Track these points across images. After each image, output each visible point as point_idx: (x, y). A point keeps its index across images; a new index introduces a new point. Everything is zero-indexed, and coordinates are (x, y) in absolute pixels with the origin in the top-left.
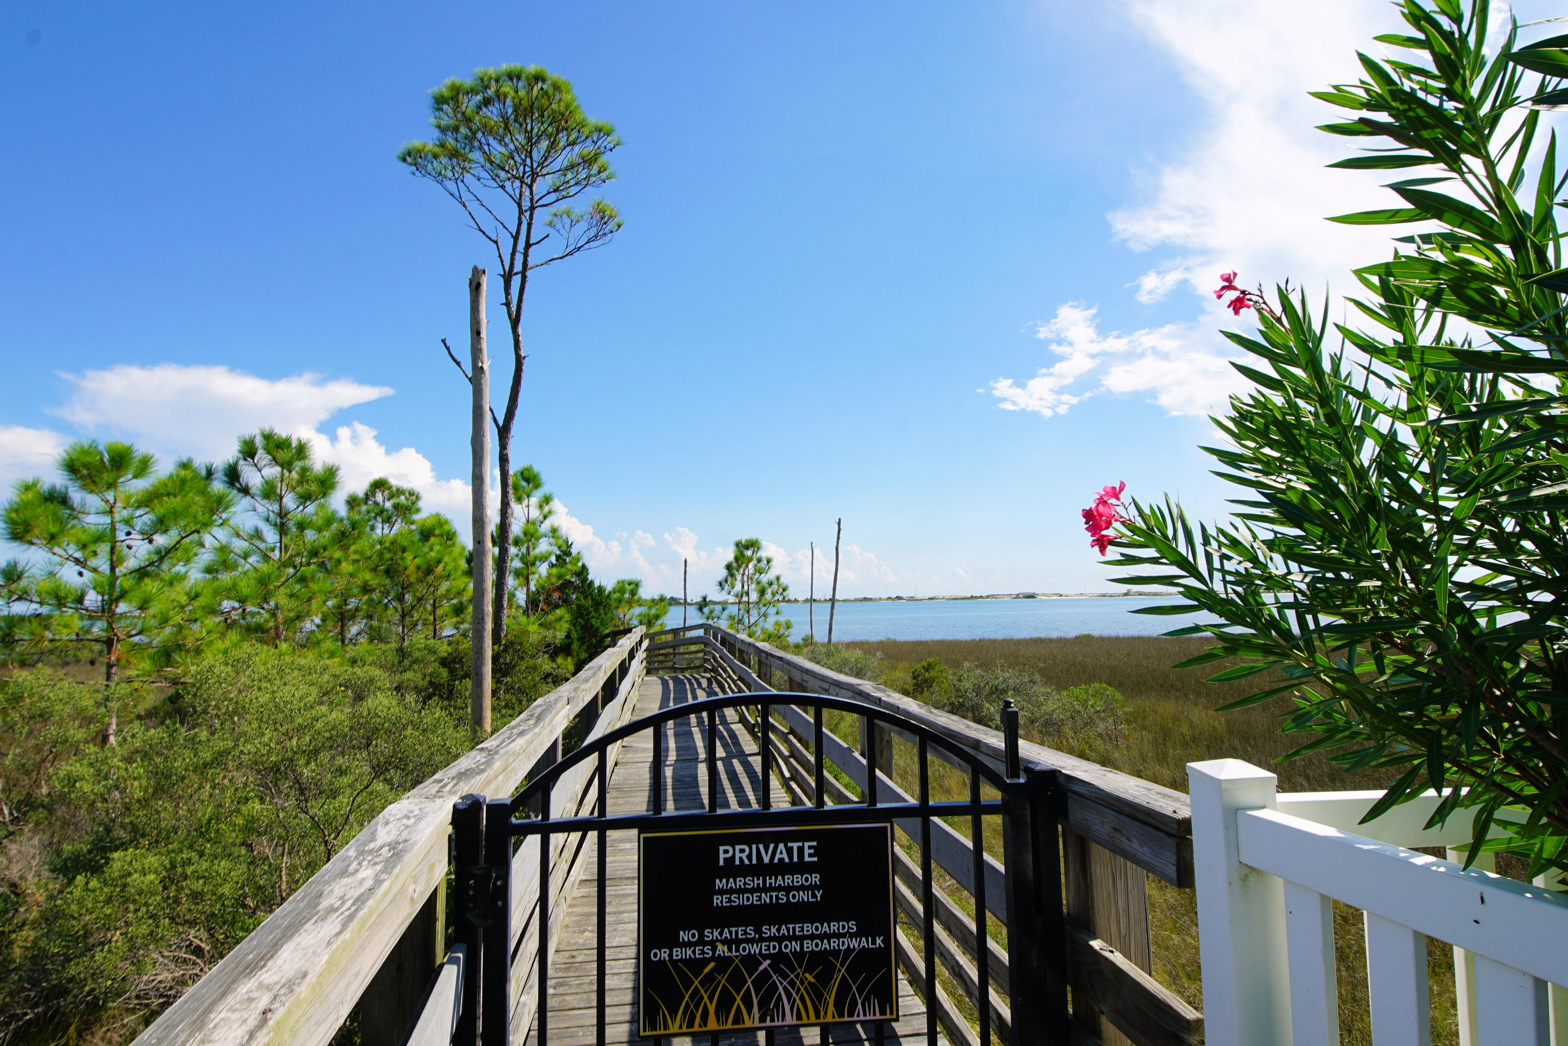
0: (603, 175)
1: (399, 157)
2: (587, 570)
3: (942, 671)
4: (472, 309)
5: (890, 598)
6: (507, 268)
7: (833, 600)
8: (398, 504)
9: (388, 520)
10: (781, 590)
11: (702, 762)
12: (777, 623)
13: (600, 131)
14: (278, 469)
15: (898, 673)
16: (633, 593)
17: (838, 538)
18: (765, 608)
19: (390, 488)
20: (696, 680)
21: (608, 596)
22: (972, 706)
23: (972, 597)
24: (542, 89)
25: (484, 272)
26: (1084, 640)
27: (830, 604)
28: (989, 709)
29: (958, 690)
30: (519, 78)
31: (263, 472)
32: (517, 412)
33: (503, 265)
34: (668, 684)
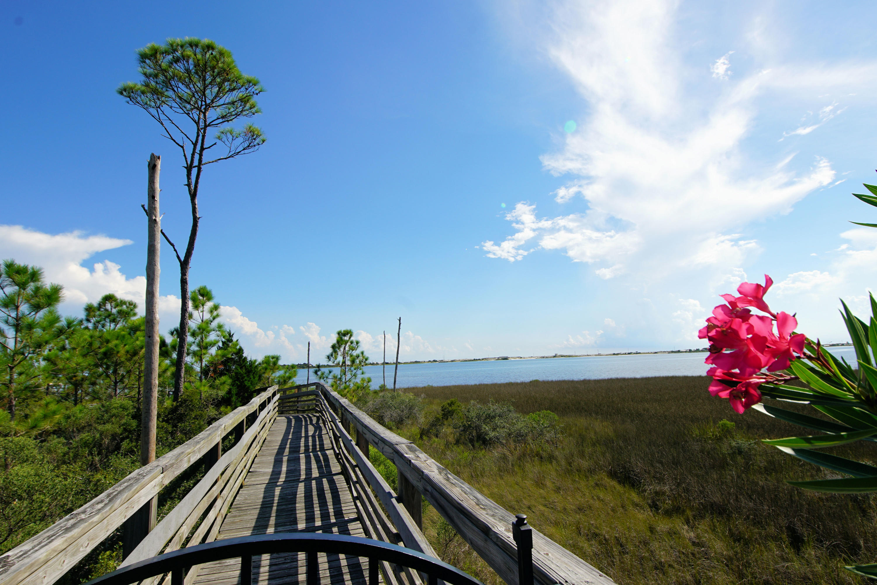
0: (253, 110)
1: (117, 91)
2: (243, 350)
3: (458, 406)
4: (149, 181)
5: (430, 361)
6: (189, 163)
7: (397, 363)
8: (121, 311)
9: (114, 321)
10: (364, 360)
11: (302, 482)
12: (363, 380)
13: (250, 83)
14: (17, 288)
15: (433, 406)
16: (275, 364)
17: (399, 328)
18: (355, 371)
19: (116, 300)
20: (310, 418)
21: (256, 367)
22: (476, 426)
23: (474, 360)
24: (212, 54)
25: (159, 158)
26: (535, 383)
27: (395, 366)
28: (485, 428)
29: (468, 417)
30: (197, 46)
31: (5, 290)
32: (194, 252)
33: (186, 161)
34: (291, 421)
